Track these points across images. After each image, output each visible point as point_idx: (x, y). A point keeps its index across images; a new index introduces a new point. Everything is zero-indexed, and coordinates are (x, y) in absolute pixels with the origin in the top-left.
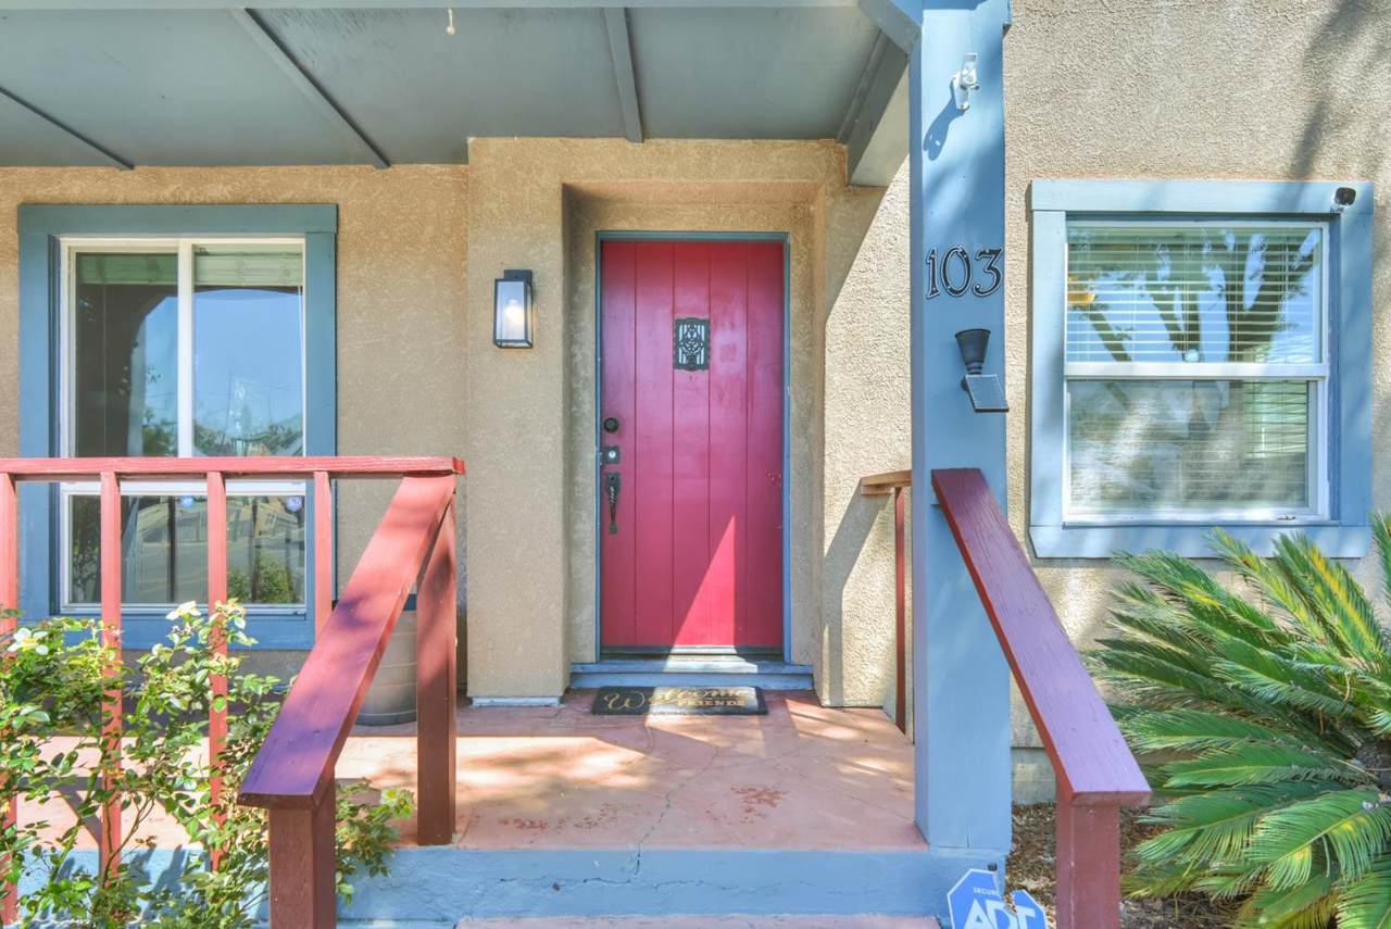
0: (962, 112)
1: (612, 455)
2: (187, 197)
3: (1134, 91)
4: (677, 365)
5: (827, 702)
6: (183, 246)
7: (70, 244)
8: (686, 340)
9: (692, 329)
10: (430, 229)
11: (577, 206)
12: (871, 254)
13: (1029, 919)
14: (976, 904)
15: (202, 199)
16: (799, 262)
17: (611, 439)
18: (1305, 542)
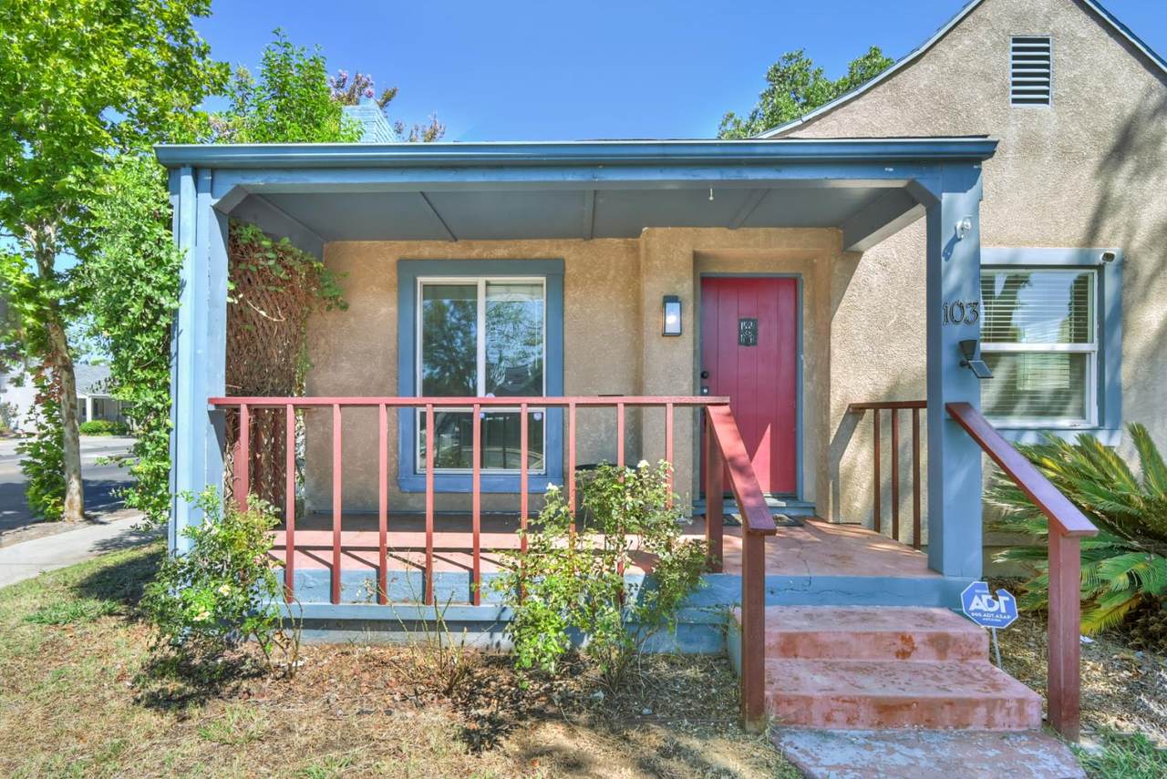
0: (960, 240)
1: (705, 391)
2: (485, 255)
3: (994, 201)
4: (740, 343)
5: (831, 521)
6: (481, 281)
7: (422, 280)
8: (744, 330)
9: (748, 325)
10: (612, 272)
11: (697, 258)
12: (855, 287)
13: (1005, 602)
14: (976, 597)
15: (492, 256)
16: (808, 289)
17: (706, 382)
18: (1091, 437)
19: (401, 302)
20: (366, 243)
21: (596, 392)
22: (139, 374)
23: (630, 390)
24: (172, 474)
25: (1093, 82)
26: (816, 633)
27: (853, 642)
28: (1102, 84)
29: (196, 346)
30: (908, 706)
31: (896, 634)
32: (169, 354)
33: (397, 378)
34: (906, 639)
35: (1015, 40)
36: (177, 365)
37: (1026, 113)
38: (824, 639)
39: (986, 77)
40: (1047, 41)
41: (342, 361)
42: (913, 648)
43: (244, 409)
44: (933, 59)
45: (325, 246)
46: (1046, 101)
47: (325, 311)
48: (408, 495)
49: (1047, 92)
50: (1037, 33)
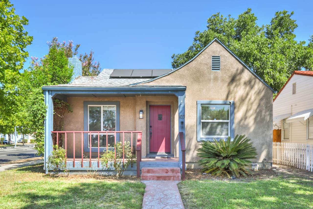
0: (182, 104)
1: (151, 130)
2: (103, 100)
4: (158, 120)
5: (175, 157)
6: (102, 106)
7: (89, 106)
8: (159, 117)
10: (130, 104)
11: (147, 102)
16: (172, 108)
17: (151, 128)
19: (84, 111)
20: (76, 97)
21: (127, 130)
22: (40, 127)
23: (134, 130)
24: (45, 145)
25: (229, 66)
26: (153, 169)
27: (159, 170)
28: (230, 66)
29: (49, 122)
30: (162, 177)
31: (166, 169)
32: (44, 124)
33: (84, 127)
34: (167, 170)
35: (213, 57)
36: (46, 126)
37: (215, 72)
38: (154, 170)
39: (207, 65)
40: (219, 57)
41: (71, 123)
42: (168, 171)
43: (57, 133)
44: (196, 60)
45: (67, 98)
46: (219, 69)
47: (68, 113)
48: (86, 153)
49: (219, 68)
50: (217, 55)
